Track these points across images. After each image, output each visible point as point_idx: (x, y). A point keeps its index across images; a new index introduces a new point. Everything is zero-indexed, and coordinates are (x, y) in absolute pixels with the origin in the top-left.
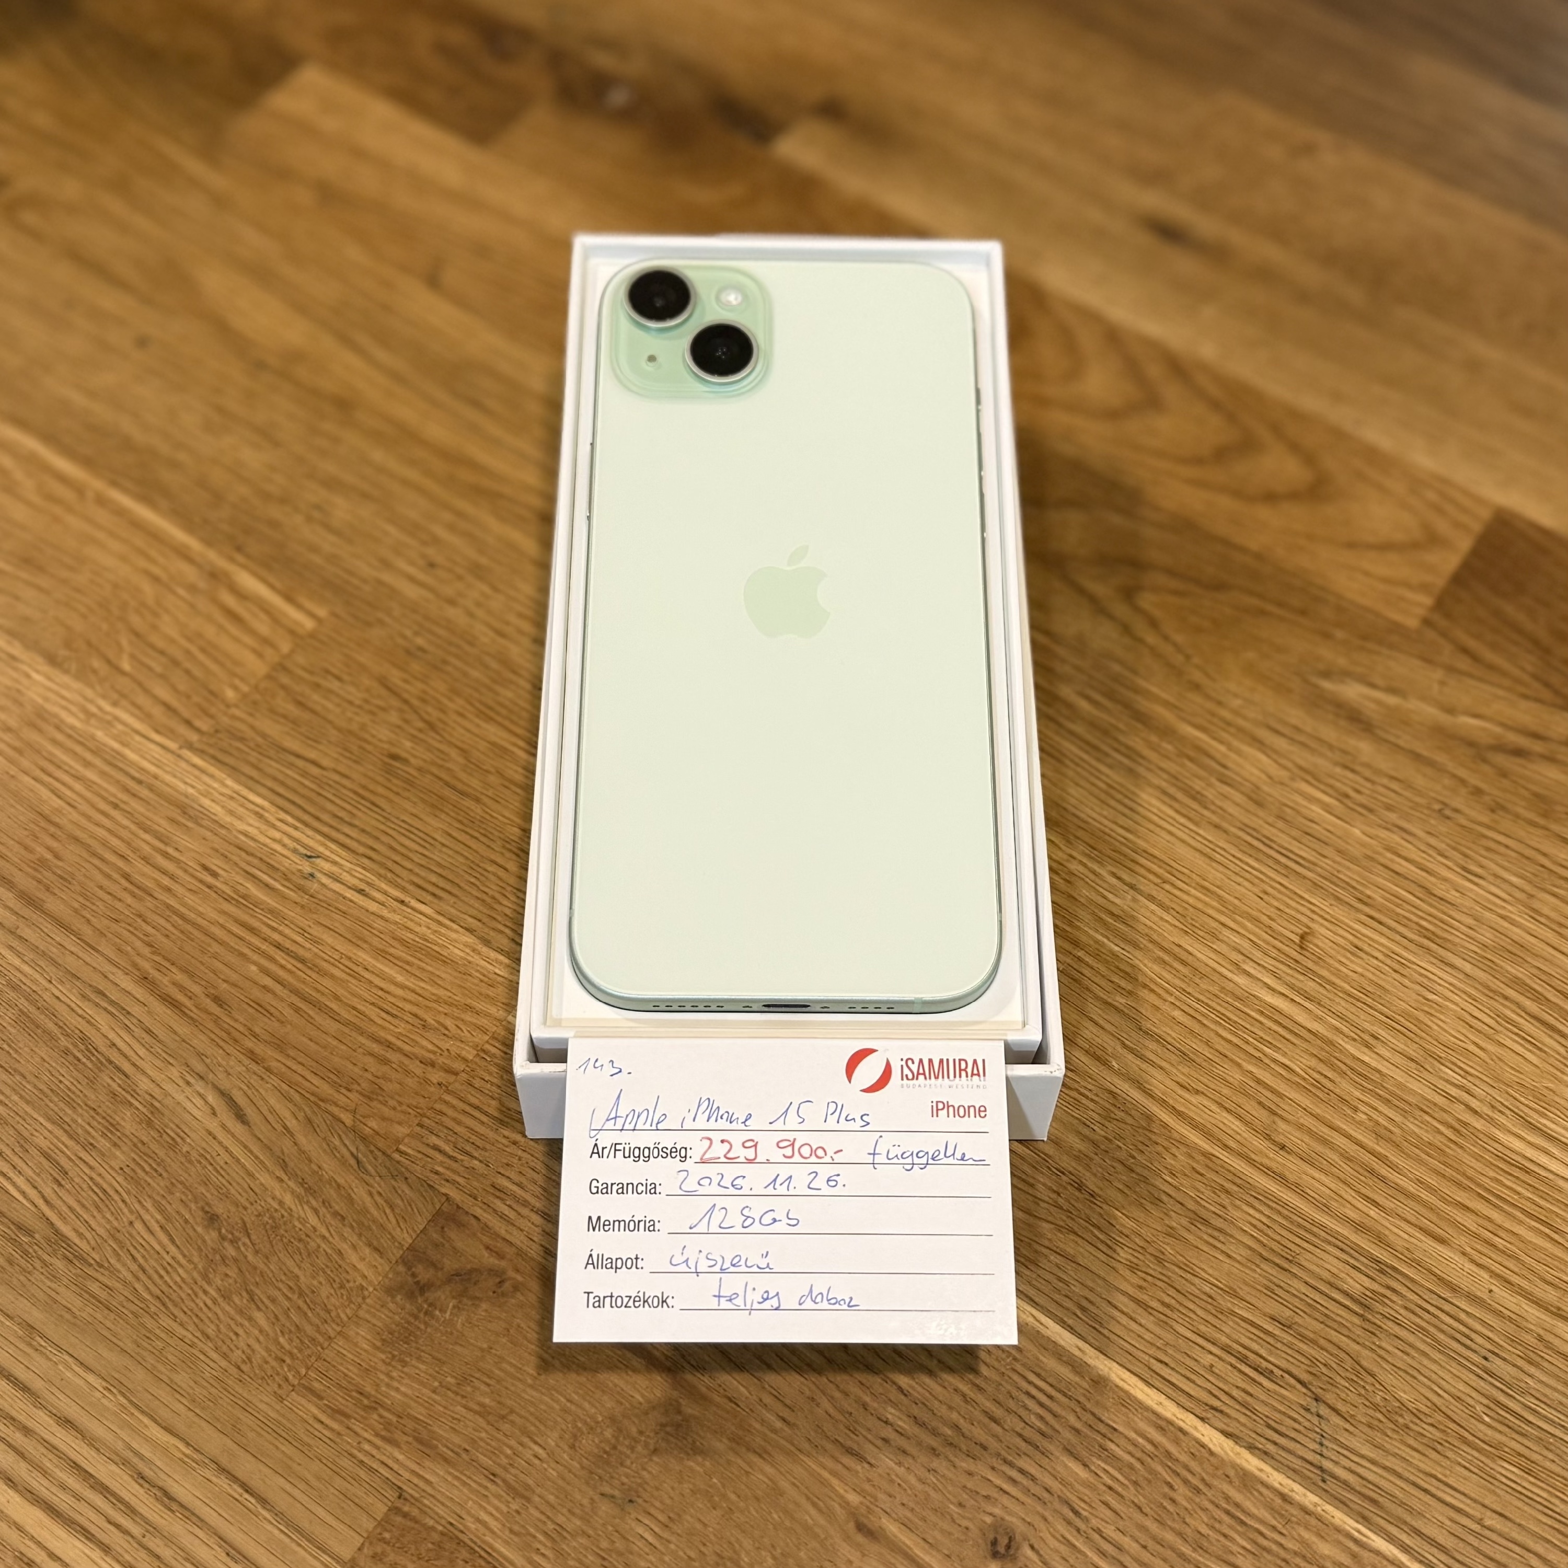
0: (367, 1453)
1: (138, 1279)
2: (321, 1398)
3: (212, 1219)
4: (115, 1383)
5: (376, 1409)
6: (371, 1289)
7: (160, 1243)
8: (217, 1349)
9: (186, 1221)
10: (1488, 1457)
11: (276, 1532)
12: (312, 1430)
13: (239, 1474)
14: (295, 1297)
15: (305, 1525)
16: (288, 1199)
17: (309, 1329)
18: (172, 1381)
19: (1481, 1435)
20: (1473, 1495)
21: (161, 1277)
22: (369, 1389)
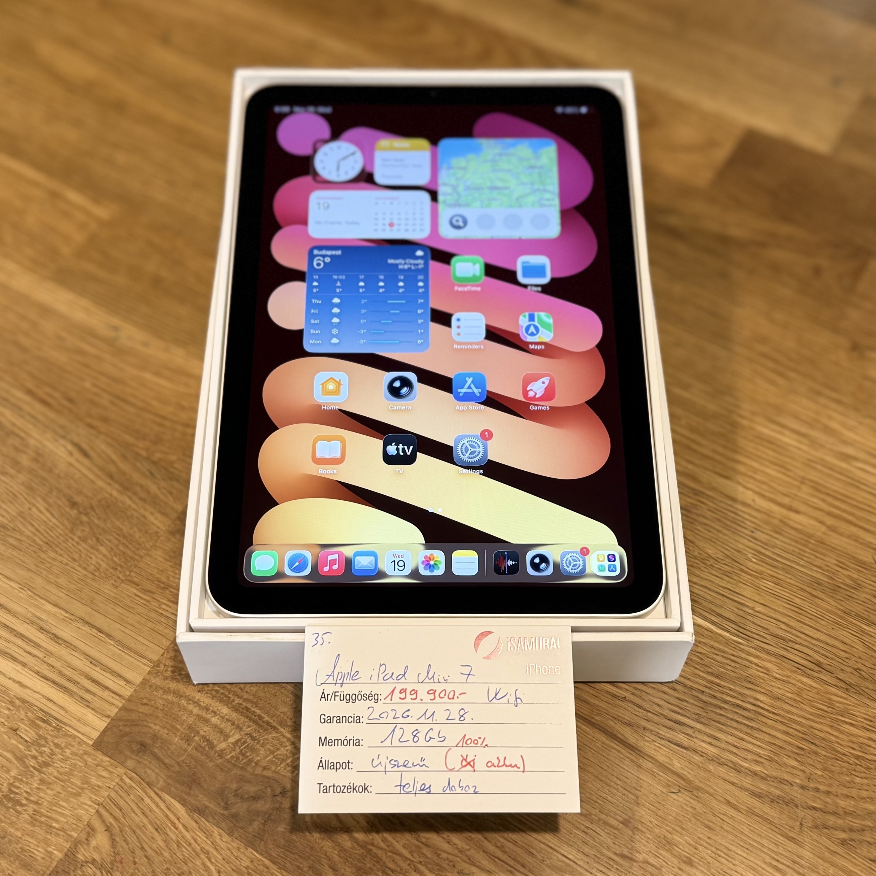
0: (164, 609)
1: (35, 535)
2: (138, 585)
3: (74, 504)
4: (26, 586)
5: (168, 589)
6: (162, 533)
7: (46, 517)
8: (80, 566)
9: (60, 506)
10: (755, 578)
11: (117, 651)
12: (134, 600)
13: (95, 624)
14: (121, 539)
15: (133, 646)
16: (115, 493)
17: (130, 553)
18: (55, 581)
19: (751, 568)
20: (748, 596)
21: (48, 533)
22: (164, 579)
